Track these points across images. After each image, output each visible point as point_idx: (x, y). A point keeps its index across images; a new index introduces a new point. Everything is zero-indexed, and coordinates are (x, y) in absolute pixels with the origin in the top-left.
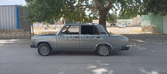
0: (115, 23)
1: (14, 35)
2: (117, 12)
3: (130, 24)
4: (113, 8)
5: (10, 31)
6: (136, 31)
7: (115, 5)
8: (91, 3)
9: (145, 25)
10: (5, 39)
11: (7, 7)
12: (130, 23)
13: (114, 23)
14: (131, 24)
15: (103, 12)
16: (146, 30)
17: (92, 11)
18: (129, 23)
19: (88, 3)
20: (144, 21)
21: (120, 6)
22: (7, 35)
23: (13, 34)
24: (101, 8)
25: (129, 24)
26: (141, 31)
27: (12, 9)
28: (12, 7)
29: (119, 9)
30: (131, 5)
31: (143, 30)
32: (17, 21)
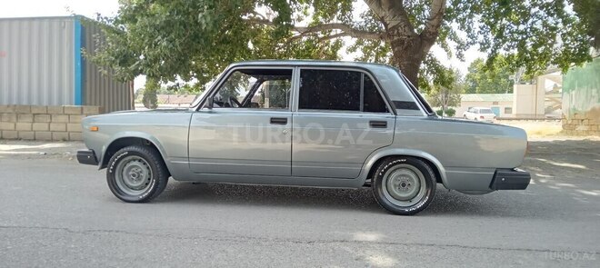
0: (454, 108)
1: (62, 127)
2: (463, 52)
3: (511, 113)
4: (447, 39)
5: (49, 113)
6: (539, 133)
7: (454, 25)
8: (363, 20)
9: (574, 109)
10: (29, 140)
11: (46, 24)
12: (511, 109)
13: (449, 108)
14: (514, 112)
15: (406, 49)
16: (581, 128)
17: (364, 51)
18: (506, 109)
19: (351, 20)
20: (574, 93)
21: (476, 32)
22: (36, 126)
23: (58, 125)
24: (399, 34)
25: (508, 110)
26: (562, 132)
27: (61, 29)
28: (63, 24)
29: (472, 44)
30: (522, 27)
31: (569, 128)
32: (79, 75)
